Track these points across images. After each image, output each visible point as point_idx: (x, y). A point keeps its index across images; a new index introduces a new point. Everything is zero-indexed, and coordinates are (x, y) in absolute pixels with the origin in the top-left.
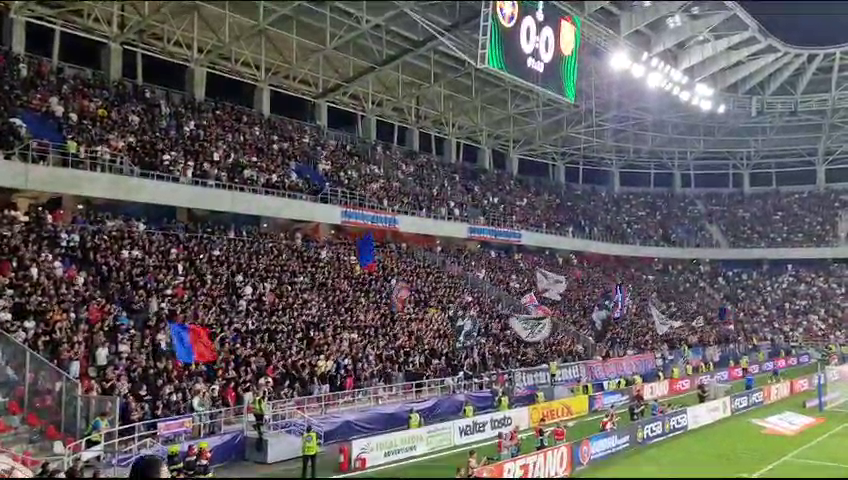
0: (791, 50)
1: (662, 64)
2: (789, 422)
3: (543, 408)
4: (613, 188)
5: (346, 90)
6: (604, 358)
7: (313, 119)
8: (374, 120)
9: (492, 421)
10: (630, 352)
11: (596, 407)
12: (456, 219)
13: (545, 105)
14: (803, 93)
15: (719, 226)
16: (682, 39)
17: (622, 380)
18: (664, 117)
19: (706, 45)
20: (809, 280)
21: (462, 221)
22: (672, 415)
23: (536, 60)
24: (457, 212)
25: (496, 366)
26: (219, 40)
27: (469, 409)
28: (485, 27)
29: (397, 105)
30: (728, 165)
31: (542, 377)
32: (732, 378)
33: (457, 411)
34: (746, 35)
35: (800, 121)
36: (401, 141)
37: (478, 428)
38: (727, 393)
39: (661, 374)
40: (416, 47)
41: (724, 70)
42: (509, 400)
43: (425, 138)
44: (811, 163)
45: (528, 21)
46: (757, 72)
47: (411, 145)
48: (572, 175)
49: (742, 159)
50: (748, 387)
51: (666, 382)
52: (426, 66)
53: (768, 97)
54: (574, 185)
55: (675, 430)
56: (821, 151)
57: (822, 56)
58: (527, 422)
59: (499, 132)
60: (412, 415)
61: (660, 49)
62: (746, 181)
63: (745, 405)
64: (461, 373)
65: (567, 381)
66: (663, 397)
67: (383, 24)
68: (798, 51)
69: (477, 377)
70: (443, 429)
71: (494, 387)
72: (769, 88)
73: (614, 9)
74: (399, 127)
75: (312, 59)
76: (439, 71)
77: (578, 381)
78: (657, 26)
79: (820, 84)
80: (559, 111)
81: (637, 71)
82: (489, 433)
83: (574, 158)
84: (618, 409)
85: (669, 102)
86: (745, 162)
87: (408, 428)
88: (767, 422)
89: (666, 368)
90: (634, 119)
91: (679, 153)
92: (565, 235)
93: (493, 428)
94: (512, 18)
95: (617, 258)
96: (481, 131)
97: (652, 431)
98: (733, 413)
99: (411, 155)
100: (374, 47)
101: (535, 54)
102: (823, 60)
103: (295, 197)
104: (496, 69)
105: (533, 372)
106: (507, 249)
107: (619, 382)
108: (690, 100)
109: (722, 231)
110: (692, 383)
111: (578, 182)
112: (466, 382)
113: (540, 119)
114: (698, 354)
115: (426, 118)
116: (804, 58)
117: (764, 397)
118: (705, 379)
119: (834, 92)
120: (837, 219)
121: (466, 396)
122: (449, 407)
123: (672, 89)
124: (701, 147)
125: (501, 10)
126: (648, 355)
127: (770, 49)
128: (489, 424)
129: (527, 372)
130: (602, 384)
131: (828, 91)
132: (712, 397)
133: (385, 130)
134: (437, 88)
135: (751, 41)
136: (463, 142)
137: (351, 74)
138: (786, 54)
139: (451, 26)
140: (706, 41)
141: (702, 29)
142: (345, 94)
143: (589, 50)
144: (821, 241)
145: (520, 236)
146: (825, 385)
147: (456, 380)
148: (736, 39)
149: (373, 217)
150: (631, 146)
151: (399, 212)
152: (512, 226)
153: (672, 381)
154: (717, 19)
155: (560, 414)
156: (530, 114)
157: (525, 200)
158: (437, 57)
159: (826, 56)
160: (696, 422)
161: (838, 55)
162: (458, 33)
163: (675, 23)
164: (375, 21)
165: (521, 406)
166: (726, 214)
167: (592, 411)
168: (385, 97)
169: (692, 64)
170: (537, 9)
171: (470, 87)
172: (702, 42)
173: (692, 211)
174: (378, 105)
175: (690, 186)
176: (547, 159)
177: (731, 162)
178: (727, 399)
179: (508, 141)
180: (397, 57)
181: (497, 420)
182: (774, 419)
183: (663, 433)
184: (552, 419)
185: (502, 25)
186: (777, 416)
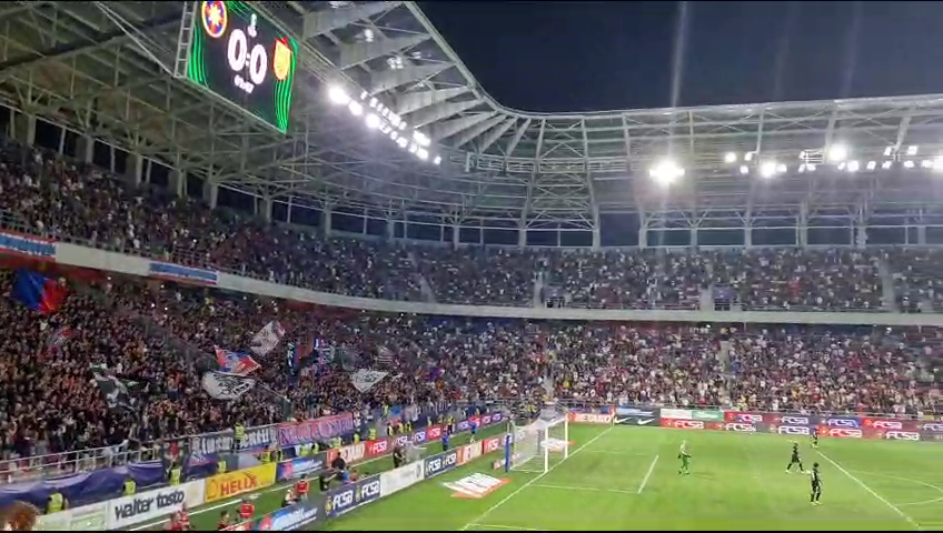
0: (501, 110)
1: (381, 106)
2: (476, 485)
3: (223, 480)
4: (323, 231)
6: (299, 420)
8: (32, 118)
9: (159, 497)
10: (326, 412)
11: (285, 475)
12: (135, 253)
13: (253, 131)
14: (513, 155)
15: (428, 280)
16: (403, 82)
17: (316, 445)
18: (381, 161)
19: (426, 93)
20: (507, 338)
21: (143, 255)
22: (363, 483)
23: (245, 81)
24: (137, 243)
25: (171, 429)
27: (130, 485)
28: (186, 33)
29: (66, 106)
30: (440, 218)
31: (226, 443)
32: (429, 438)
33: (116, 488)
34: (465, 89)
35: (507, 181)
36: (69, 151)
37: (139, 507)
39: (356, 436)
40: (99, 41)
41: (441, 120)
42: (182, 471)
43: (101, 151)
44: (514, 224)
45: (237, 35)
46: (474, 127)
47: (83, 154)
48: (279, 212)
49: (454, 213)
50: (445, 448)
51: (363, 445)
52: (110, 65)
53: (480, 155)
54: (281, 224)
55: (366, 498)
56: (525, 210)
57: (529, 122)
58: (201, 497)
59: (196, 154)
60: (53, 496)
61: (380, 89)
62: (457, 236)
63: (438, 468)
64: (126, 441)
65: (254, 446)
66: (360, 461)
67: (55, 5)
68: (511, 113)
69: (146, 446)
70: (92, 512)
71: (166, 456)
72: (482, 143)
73: (335, 40)
74: (67, 131)
76: (124, 72)
77: (267, 445)
78: (379, 64)
79: (527, 147)
80: (271, 140)
81: (356, 109)
82: (155, 512)
83: (283, 194)
84: (309, 476)
85: (387, 146)
86: (456, 217)
87: (48, 512)
88: (458, 486)
89: (363, 431)
90: (350, 159)
91: (393, 200)
92: (267, 279)
93: (160, 505)
95: (322, 307)
96: (175, 150)
97: (342, 501)
98: (426, 476)
99: (83, 168)
100: (40, 30)
101: (245, 73)
102: (530, 125)
104: (196, 82)
105: (216, 437)
106: (195, 292)
107: (313, 447)
108: (408, 147)
109: (430, 284)
110: (389, 445)
111: (286, 220)
112: (130, 451)
113: (246, 143)
114: (397, 412)
115: (105, 126)
116: (514, 120)
117: (457, 458)
118: (402, 440)
119: (537, 158)
120: (534, 280)
121: (130, 468)
122: (105, 483)
123: (389, 134)
124: (416, 197)
125: (207, 16)
126: (346, 415)
127: (486, 108)
128: (155, 501)
129: (207, 438)
130: (293, 449)
131: (533, 156)
132: (408, 460)
133: (46, 134)
134: (120, 92)
135: (468, 96)
136: (151, 160)
137: (5, 59)
138: (500, 114)
139: (144, 23)
140: (426, 88)
141: (423, 76)
143: (305, 80)
144: (518, 301)
145: (215, 278)
146: (512, 444)
147: (117, 450)
148: (456, 91)
149: (22, 243)
150: (345, 187)
151: (58, 239)
152: (205, 266)
153: (370, 442)
154: (439, 68)
155: (242, 486)
156: (238, 139)
157: (223, 235)
158: (123, 55)
159: (533, 121)
160: (388, 489)
161: (543, 123)
162: (151, 32)
163: (396, 64)
165: (197, 478)
166: (436, 268)
167: (280, 480)
168: (51, 93)
169: (412, 110)
170: (250, 23)
171: (164, 97)
172: (421, 89)
173: (403, 262)
174: (40, 101)
175: (402, 236)
176: (252, 191)
177: (444, 215)
178: (422, 463)
179: (207, 166)
180: (71, 48)
181: (165, 497)
182: (463, 481)
183: (354, 503)
184: (233, 492)
185: (207, 35)
186: (467, 479)
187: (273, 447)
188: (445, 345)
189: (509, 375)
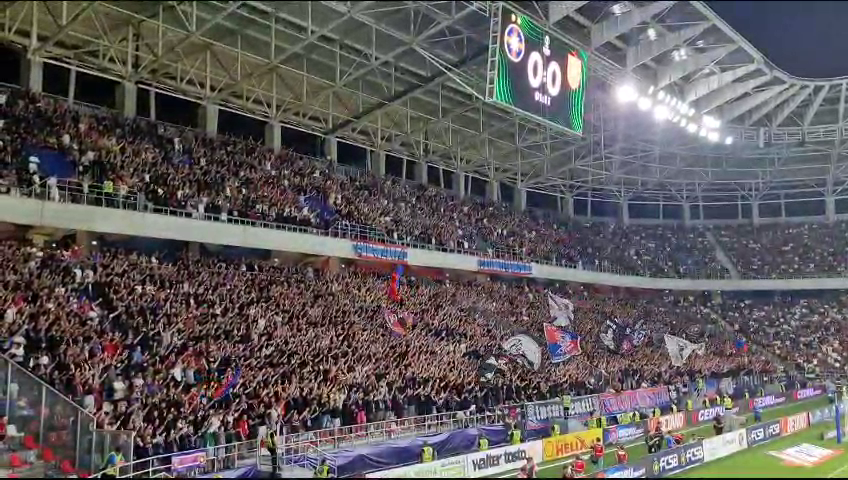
0: (795, 82)
1: (669, 96)
2: (806, 454)
3: (557, 441)
4: (622, 220)
5: (355, 126)
6: (617, 391)
7: (323, 154)
8: (383, 154)
9: (506, 454)
10: (643, 385)
11: (611, 440)
12: (465, 252)
14: (812, 124)
15: (729, 258)
16: (688, 72)
18: (671, 150)
19: (712, 78)
20: (822, 310)
21: (472, 254)
22: (687, 448)
23: (543, 95)
24: (466, 244)
25: (509, 398)
26: (231, 78)
27: (484, 442)
28: (493, 63)
29: (405, 140)
30: (737, 197)
31: (556, 411)
33: (470, 445)
34: (752, 67)
35: (807, 151)
36: (410, 175)
37: (492, 461)
38: (742, 425)
39: (674, 407)
40: (425, 83)
41: (730, 102)
42: (522, 434)
43: (432, 171)
44: (821, 194)
45: (535, 56)
46: (765, 103)
47: (421, 177)
48: (580, 207)
49: (750, 190)
51: (681, 415)
52: (436, 102)
53: (774, 129)
54: (581, 218)
55: (690, 463)
56: (830, 178)
57: (827, 88)
58: (541, 455)
59: (507, 166)
60: (425, 449)
61: (665, 82)
62: (756, 211)
63: (762, 436)
64: (473, 407)
67: (391, 60)
68: (805, 83)
69: (490, 411)
70: (456, 462)
71: (507, 420)
72: (776, 118)
73: (619, 44)
74: (407, 161)
75: (322, 97)
76: (447, 106)
77: (591, 413)
78: (663, 59)
79: (828, 114)
80: (567, 143)
81: (644, 104)
82: (503, 467)
83: (582, 191)
85: (676, 134)
86: (753, 193)
87: (421, 462)
88: (785, 454)
89: (680, 403)
90: (643, 151)
91: (687, 185)
92: (575, 267)
93: (507, 461)
94: (518, 54)
95: (628, 290)
96: (489, 164)
97: (668, 464)
98: (750, 445)
99: (422, 188)
100: (384, 84)
101: (543, 89)
102: (829, 92)
103: (305, 231)
104: (505, 104)
105: (546, 405)
106: (521, 283)
107: (634, 415)
108: (698, 132)
109: (733, 263)
111: (586, 214)
112: (479, 416)
113: (548, 152)
114: (711, 385)
115: (434, 152)
116: (809, 91)
117: (780, 429)
119: (841, 124)
121: (479, 429)
122: (461, 441)
123: (679, 122)
124: (710, 179)
125: (509, 45)
126: (662, 388)
127: (776, 81)
128: (503, 457)
129: (540, 405)
131: (836, 122)
133: (393, 165)
134: (447, 123)
135: (758, 73)
136: (471, 175)
137: (361, 110)
138: (792, 86)
139: (459, 62)
140: (712, 73)
141: (707, 62)
142: (353, 130)
143: (596, 84)
144: (832, 271)
145: (530, 268)
147: (468, 414)
148: (741, 72)
149: (383, 251)
150: (640, 178)
151: (408, 245)
153: (687, 413)
154: (721, 52)
155: (574, 448)
156: (538, 147)
157: (534, 233)
158: (445, 93)
159: (831, 87)
160: (712, 455)
161: (844, 86)
162: (466, 69)
163: (680, 56)
164: (383, 58)
165: (535, 440)
166: (736, 246)
167: (606, 444)
168: (394, 132)
169: (698, 96)
170: (543, 44)
171: (477, 121)
172: (708, 75)
173: (702, 242)
174: (387, 141)
175: (698, 218)
176: (555, 192)
177: (739, 194)
178: (743, 431)
179: (516, 174)
180: (405, 93)
181: (510, 453)
182: (791, 451)
183: (680, 466)
184: (566, 452)
185: (509, 60)
186: (796, 448)
187: (597, 415)
188: (755, 320)
189: (830, 349)
